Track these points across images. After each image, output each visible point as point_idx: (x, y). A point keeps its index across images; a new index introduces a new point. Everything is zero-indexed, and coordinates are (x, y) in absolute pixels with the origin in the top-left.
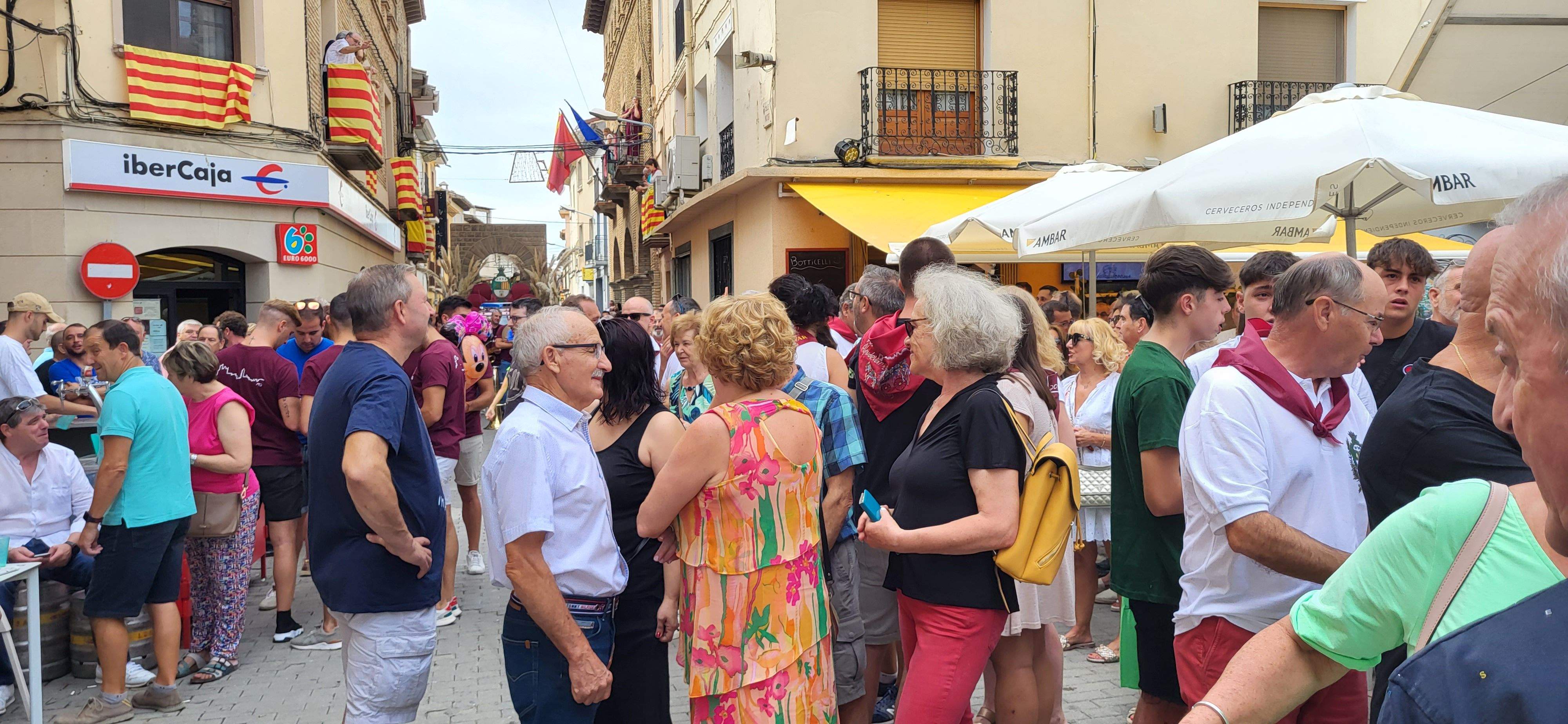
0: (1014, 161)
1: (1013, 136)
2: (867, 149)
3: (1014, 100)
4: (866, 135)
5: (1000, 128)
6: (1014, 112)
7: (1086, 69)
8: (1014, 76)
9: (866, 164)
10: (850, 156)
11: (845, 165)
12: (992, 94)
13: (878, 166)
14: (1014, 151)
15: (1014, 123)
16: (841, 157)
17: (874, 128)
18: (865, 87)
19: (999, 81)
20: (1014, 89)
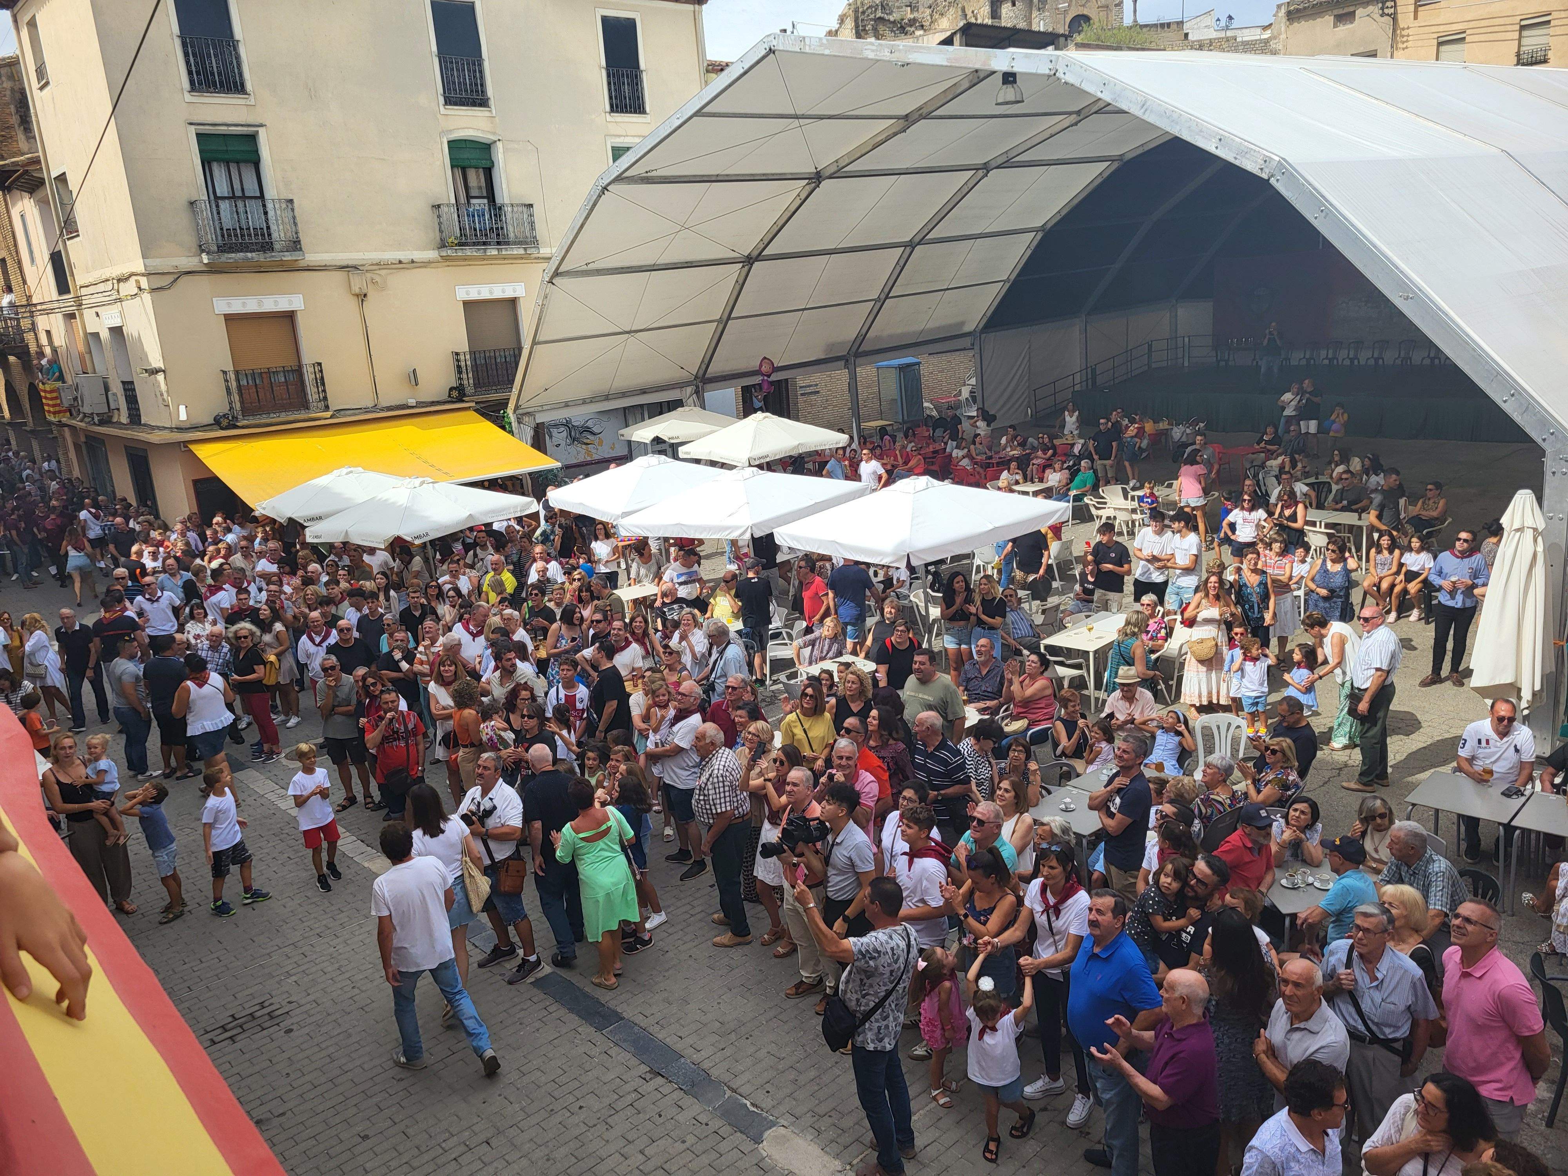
0: (328, 414)
1: (325, 398)
2: (235, 418)
3: (322, 378)
4: (231, 408)
5: (316, 396)
6: (323, 384)
7: (364, 352)
8: (320, 364)
9: (236, 427)
10: (225, 423)
11: (222, 429)
12: (309, 377)
13: (243, 427)
14: (327, 408)
15: (324, 391)
16: (218, 423)
17: (237, 406)
18: (226, 381)
19: (311, 370)
20: (321, 371)
